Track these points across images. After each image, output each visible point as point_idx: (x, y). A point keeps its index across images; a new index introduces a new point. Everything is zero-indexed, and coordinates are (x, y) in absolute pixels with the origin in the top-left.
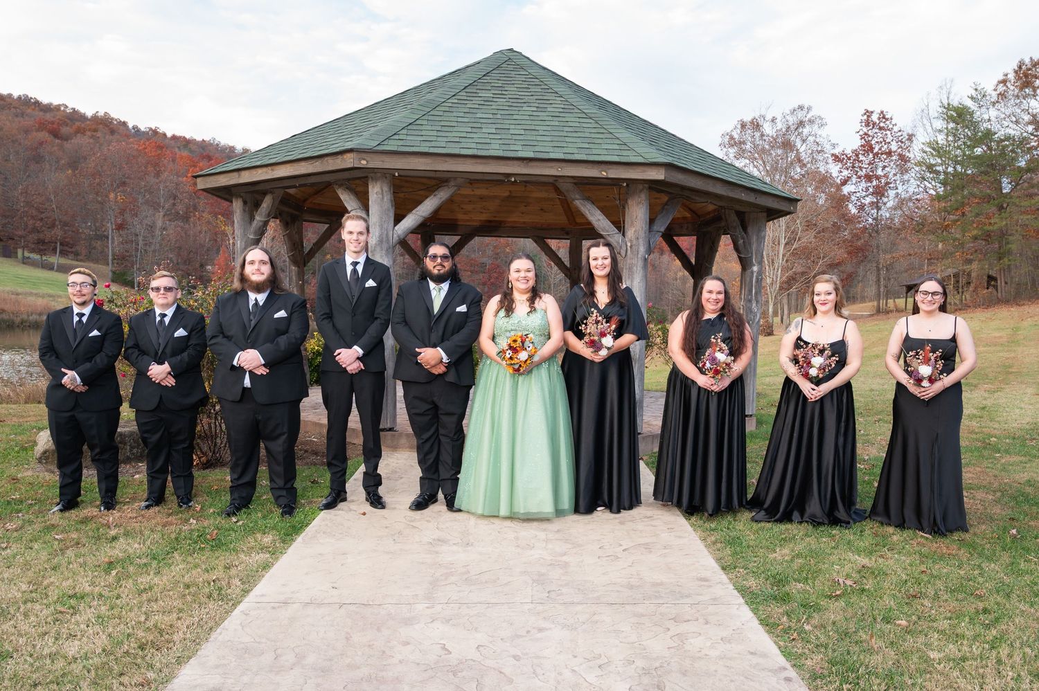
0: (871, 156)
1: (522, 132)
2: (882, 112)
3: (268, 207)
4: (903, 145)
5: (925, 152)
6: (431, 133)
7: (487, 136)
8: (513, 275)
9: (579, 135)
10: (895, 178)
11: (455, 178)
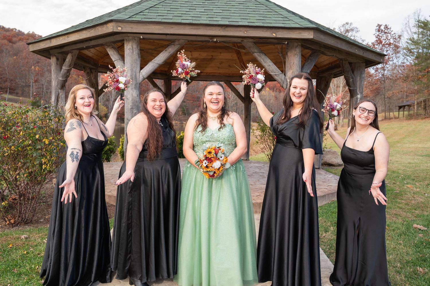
0: (381, 45)
1: (221, 11)
2: (386, 25)
3: (69, 61)
4: (396, 40)
5: (408, 43)
6: (164, 12)
7: (199, 13)
8: (207, 98)
9: (257, 13)
10: (392, 56)
11: (179, 40)
